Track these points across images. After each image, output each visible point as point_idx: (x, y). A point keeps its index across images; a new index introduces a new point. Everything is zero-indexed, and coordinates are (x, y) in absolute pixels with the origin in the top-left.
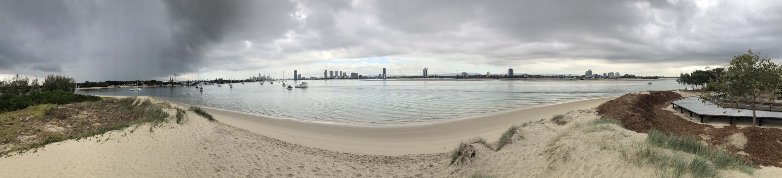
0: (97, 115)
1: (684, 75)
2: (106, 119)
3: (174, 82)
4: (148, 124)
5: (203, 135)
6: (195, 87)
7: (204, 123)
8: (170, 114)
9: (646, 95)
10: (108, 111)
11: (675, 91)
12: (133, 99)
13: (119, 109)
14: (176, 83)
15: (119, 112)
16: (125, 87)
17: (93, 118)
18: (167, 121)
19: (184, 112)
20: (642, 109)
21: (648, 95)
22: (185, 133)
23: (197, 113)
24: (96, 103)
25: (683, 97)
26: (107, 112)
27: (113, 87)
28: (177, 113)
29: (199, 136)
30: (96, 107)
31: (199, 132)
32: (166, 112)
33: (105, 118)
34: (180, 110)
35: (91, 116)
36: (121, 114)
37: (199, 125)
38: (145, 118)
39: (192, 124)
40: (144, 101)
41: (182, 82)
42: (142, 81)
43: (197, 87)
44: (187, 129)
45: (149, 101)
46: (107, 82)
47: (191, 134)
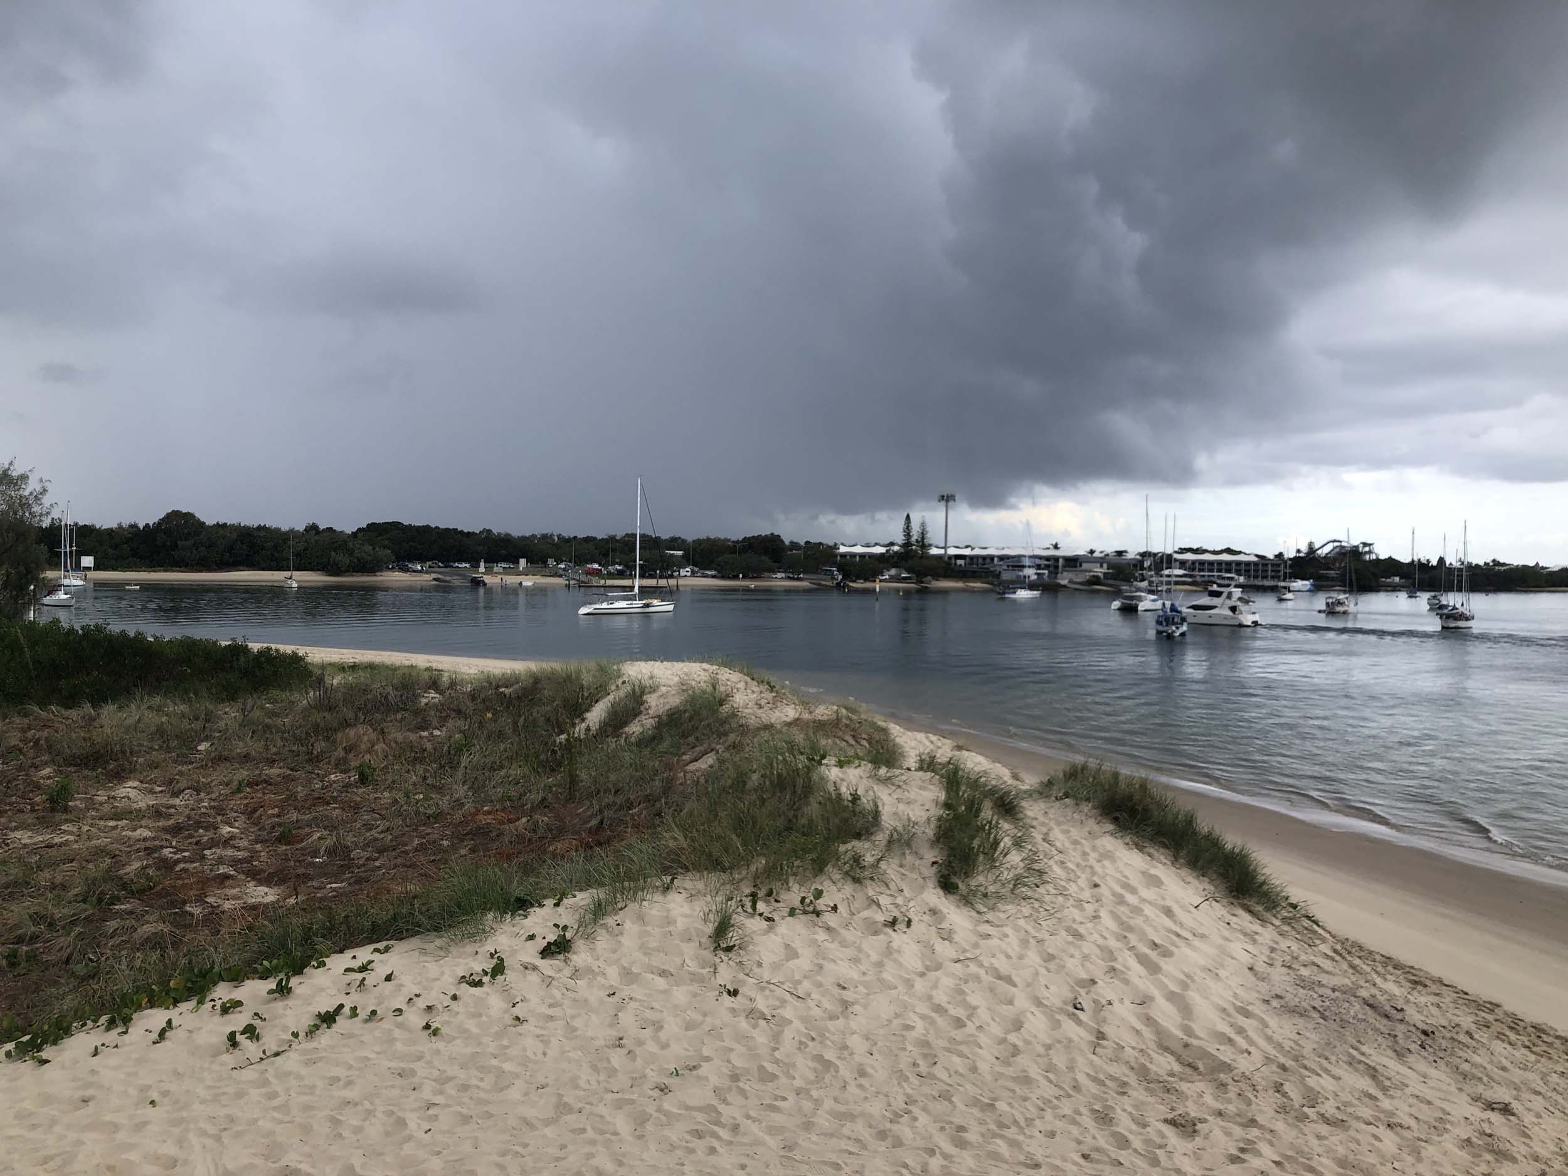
0: (250, 813)
2: (339, 852)
3: (939, 557)
4: (700, 885)
5: (1167, 1014)
6: (1116, 604)
7: (1176, 909)
8: (886, 812)
10: (363, 779)
12: (587, 679)
13: (455, 766)
14: (948, 567)
15: (460, 791)
16: (528, 582)
17: (213, 844)
18: (856, 872)
19: (1007, 806)
22: (1009, 980)
23: (1115, 820)
24: (256, 714)
26: (347, 786)
27: (427, 579)
28: (947, 805)
29: (1124, 1012)
30: (255, 747)
31: (1126, 982)
32: (855, 798)
33: (329, 842)
34: (975, 784)
35: (199, 825)
36: (469, 806)
37: (1138, 921)
38: (673, 838)
39: (1076, 914)
40: (675, 701)
41: (1002, 558)
42: (675, 543)
43: (1129, 610)
44: (1024, 943)
45: (721, 703)
46: (375, 530)
47: (1056, 993)
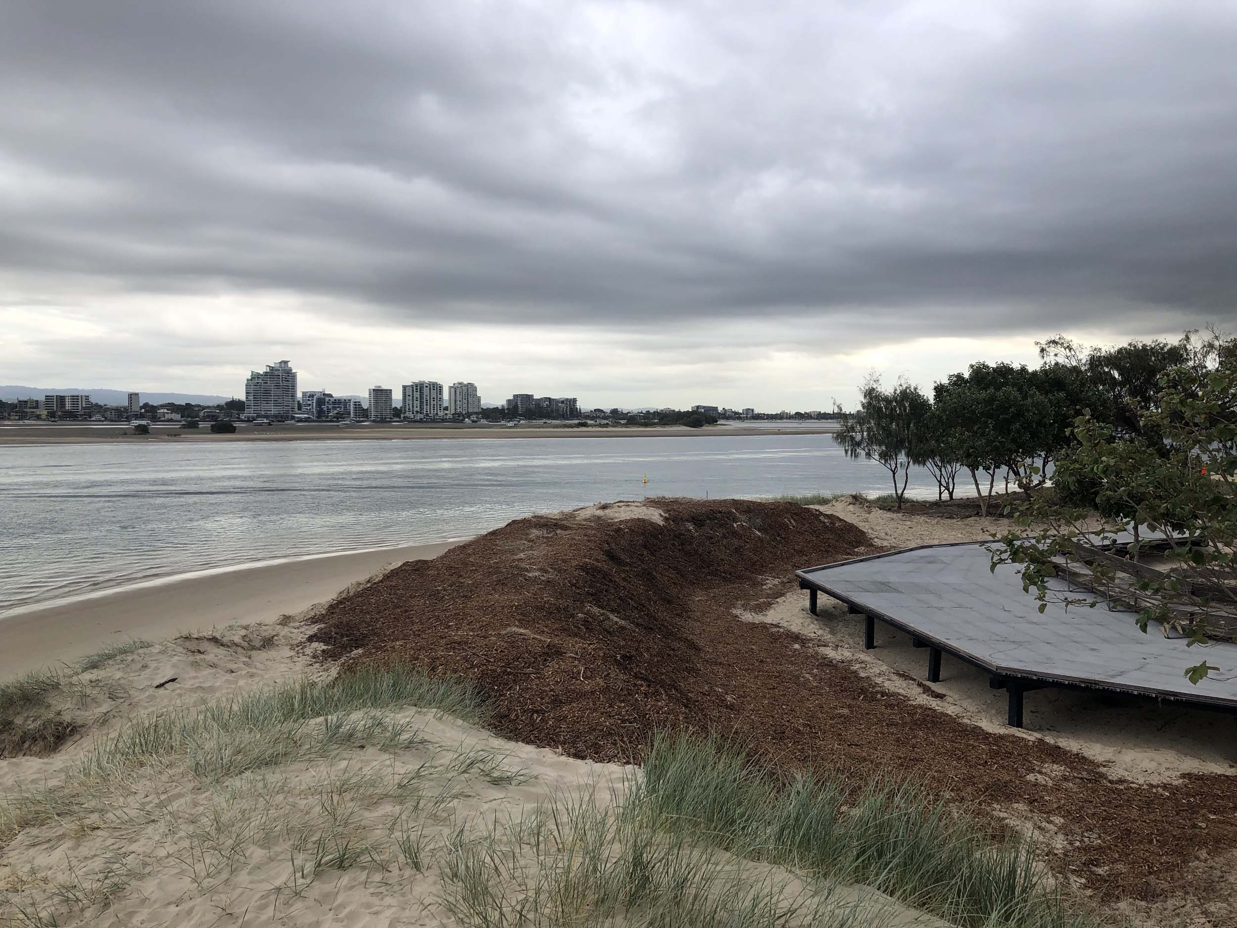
1: (887, 400)
9: (641, 527)
11: (824, 501)
20: (611, 616)
21: (652, 524)
25: (878, 542)
